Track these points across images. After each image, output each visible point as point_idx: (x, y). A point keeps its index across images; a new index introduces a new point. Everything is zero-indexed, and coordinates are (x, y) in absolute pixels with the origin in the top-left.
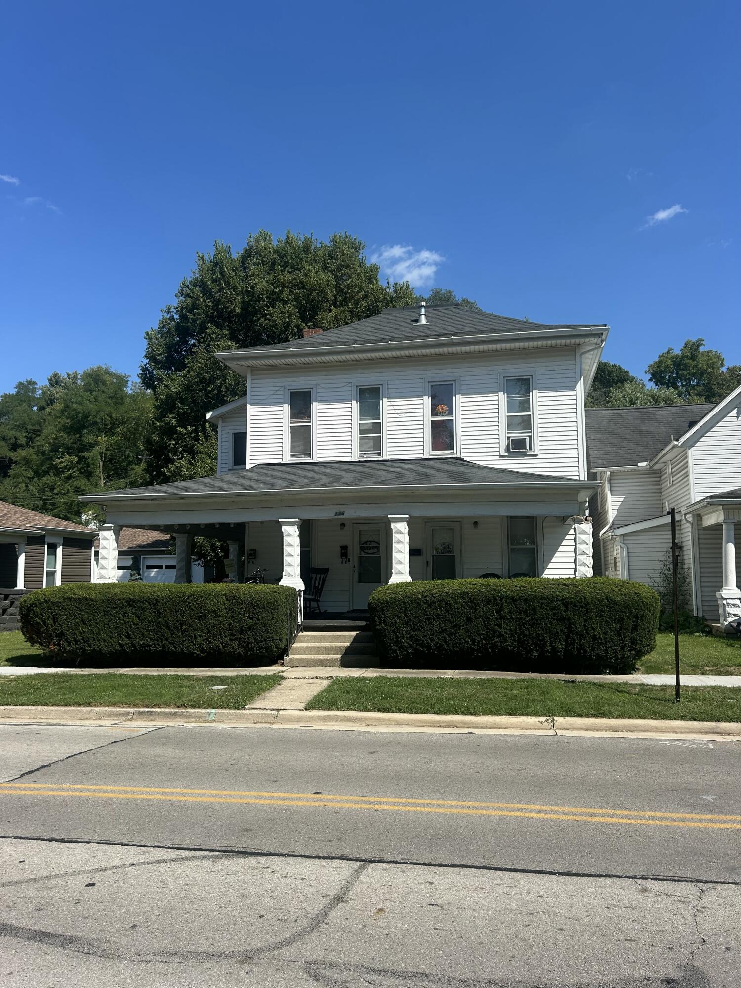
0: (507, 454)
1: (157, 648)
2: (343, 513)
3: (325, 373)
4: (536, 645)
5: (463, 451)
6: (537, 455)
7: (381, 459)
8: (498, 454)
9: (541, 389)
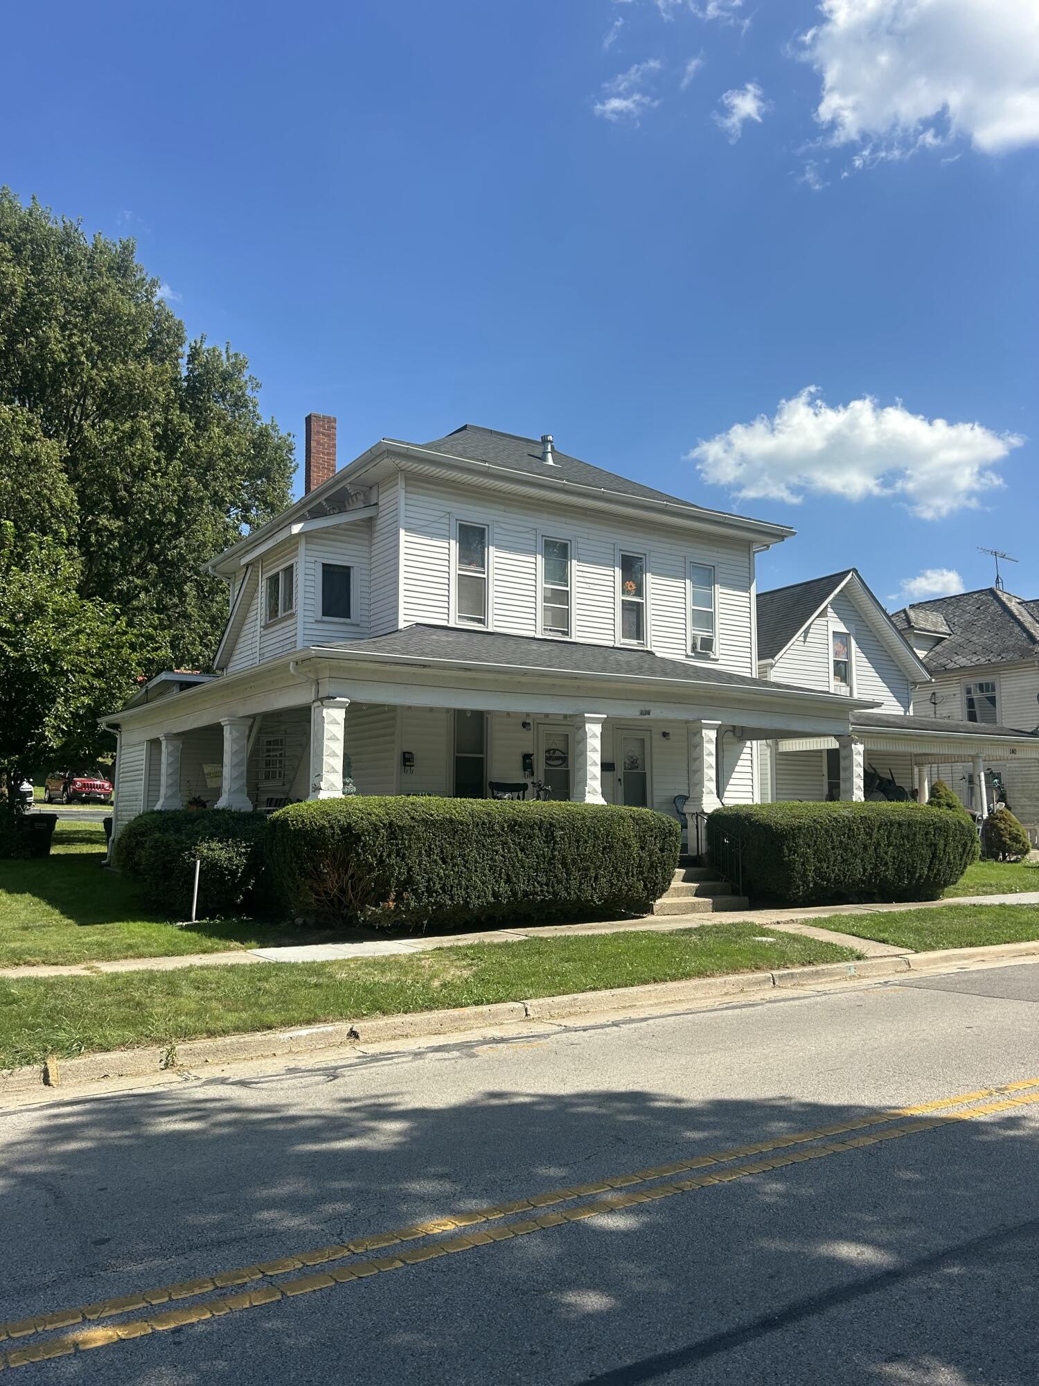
0: (693, 654)
1: (545, 896)
2: (648, 713)
3: (502, 507)
4: (908, 871)
5: (654, 643)
6: (717, 660)
7: (569, 640)
8: (684, 652)
9: (725, 585)
